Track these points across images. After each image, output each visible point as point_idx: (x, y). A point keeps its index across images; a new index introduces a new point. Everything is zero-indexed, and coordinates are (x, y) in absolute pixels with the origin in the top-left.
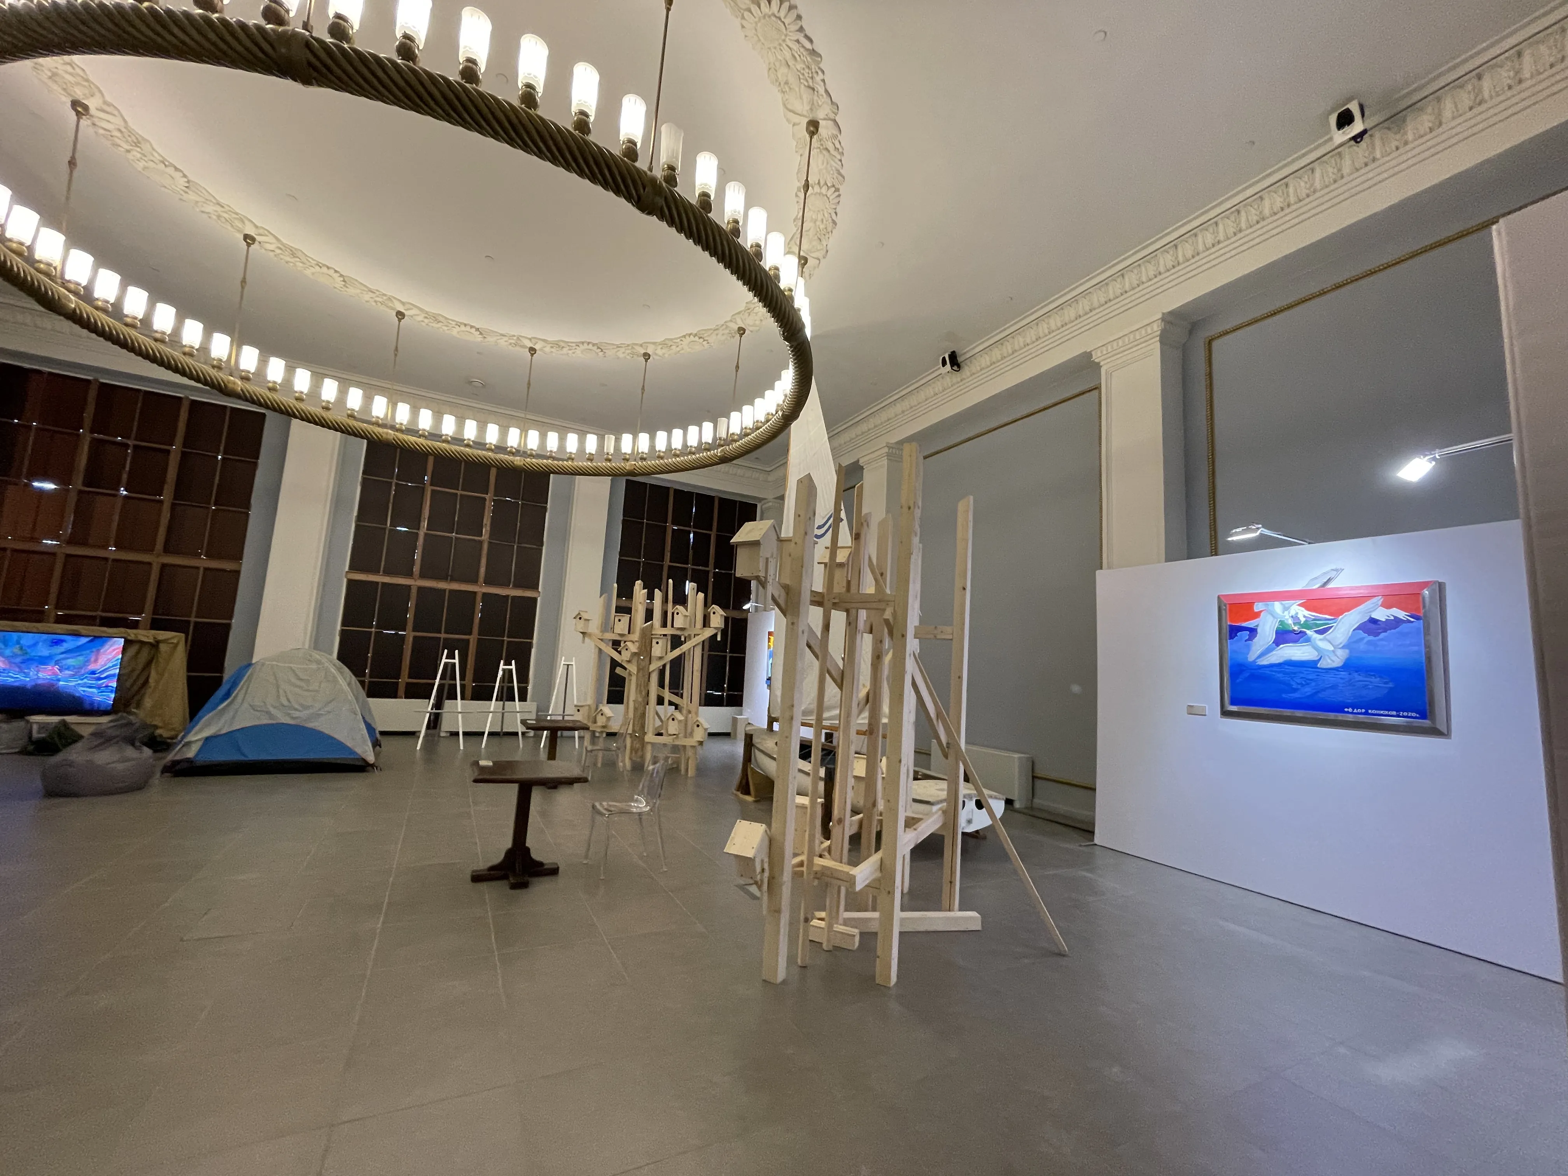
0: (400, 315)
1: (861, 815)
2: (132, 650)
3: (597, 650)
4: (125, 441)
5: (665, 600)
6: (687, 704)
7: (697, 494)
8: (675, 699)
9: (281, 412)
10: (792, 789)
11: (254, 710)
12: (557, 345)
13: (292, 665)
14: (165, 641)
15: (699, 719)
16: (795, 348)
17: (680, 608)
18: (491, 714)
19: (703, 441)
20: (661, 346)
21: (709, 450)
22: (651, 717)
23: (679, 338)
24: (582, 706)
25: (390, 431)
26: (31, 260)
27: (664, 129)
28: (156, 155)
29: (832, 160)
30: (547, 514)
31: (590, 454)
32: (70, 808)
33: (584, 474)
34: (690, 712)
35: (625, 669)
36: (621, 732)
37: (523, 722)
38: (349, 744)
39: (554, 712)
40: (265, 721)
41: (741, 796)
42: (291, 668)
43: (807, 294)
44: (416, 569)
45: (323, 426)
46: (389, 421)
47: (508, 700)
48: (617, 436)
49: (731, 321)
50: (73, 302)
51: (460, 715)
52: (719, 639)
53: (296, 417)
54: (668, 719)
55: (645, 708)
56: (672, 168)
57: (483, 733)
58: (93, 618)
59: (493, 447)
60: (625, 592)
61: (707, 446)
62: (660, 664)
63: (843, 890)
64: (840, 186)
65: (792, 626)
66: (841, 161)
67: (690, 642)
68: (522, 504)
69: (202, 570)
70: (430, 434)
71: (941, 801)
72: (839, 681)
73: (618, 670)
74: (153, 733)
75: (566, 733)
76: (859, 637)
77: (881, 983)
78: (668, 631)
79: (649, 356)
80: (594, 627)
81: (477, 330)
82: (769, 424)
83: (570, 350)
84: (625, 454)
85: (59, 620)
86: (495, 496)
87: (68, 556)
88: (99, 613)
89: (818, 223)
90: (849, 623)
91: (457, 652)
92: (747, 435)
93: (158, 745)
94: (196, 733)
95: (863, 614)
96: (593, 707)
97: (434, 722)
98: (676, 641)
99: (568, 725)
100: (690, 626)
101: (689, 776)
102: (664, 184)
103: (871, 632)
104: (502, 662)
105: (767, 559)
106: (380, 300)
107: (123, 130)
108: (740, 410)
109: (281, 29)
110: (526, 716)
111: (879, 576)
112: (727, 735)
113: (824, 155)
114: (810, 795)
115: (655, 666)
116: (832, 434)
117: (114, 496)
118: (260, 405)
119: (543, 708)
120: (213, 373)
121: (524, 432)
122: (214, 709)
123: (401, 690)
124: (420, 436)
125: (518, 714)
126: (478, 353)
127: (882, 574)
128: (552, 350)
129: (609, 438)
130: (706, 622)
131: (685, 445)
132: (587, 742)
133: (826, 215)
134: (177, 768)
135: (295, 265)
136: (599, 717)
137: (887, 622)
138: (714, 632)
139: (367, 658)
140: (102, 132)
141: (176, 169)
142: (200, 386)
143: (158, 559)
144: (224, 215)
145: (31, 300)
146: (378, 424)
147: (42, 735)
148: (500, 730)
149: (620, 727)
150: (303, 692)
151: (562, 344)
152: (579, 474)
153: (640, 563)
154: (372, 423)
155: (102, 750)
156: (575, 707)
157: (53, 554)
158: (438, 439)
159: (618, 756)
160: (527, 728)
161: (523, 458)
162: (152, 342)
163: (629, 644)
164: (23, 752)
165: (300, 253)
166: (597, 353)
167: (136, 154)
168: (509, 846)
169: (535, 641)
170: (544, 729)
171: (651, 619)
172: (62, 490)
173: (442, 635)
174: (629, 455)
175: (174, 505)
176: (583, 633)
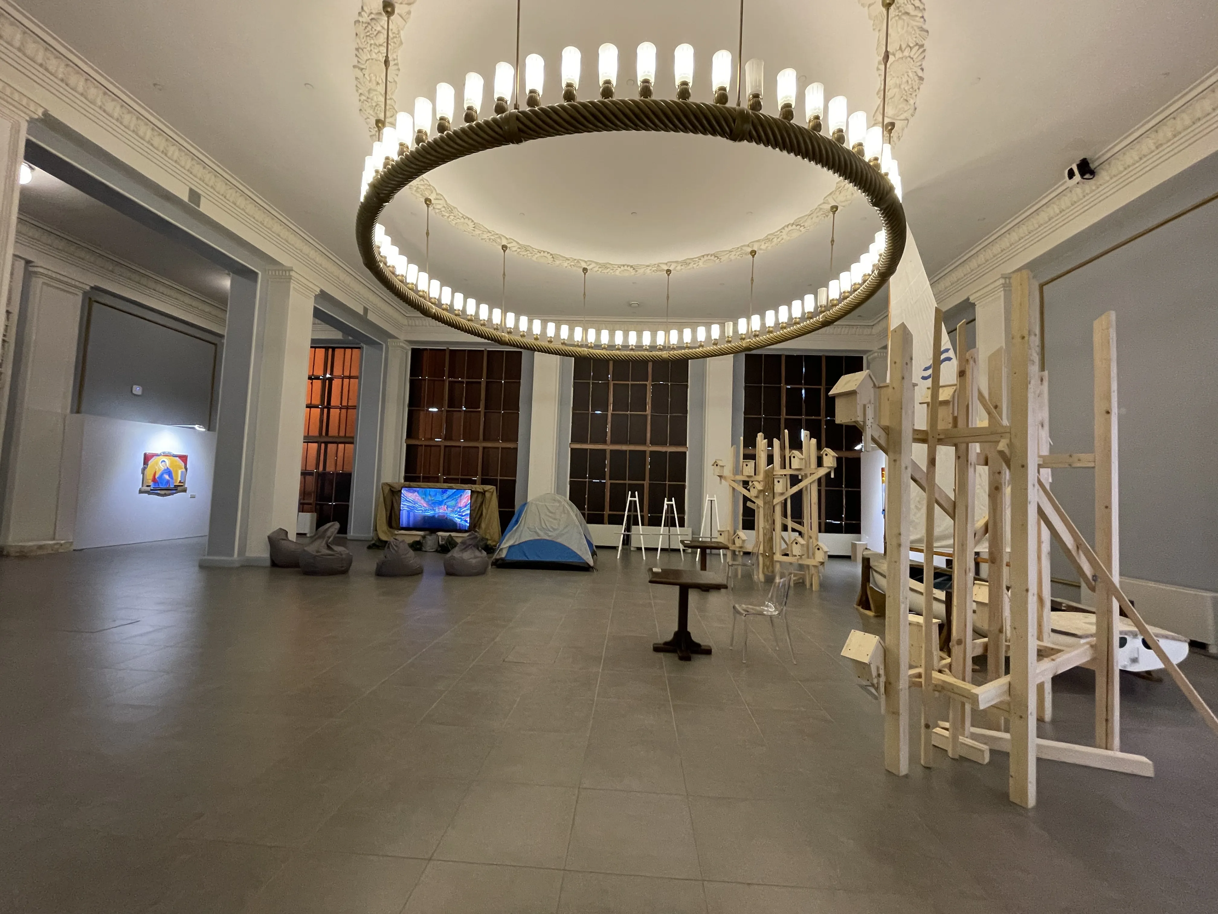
0: (585, 270)
1: (986, 640)
2: (475, 495)
3: (731, 489)
4: (462, 380)
5: (782, 448)
6: (808, 531)
7: (805, 356)
8: (797, 527)
9: (528, 349)
10: (904, 608)
11: (530, 531)
12: (685, 263)
14: (488, 491)
15: (819, 544)
16: (885, 210)
17: (796, 453)
18: (661, 536)
19: (806, 311)
20: (764, 242)
21: (811, 318)
22: (778, 540)
23: (779, 230)
24: (723, 531)
25: (585, 349)
26: (417, 291)
27: (748, 67)
28: (460, 214)
29: (914, 20)
30: (688, 390)
31: (715, 339)
32: (456, 582)
33: (712, 356)
34: (811, 537)
35: (754, 503)
36: (755, 551)
37: (682, 542)
38: (579, 553)
39: (704, 535)
41: (862, 610)
42: (546, 505)
43: (894, 157)
44: (608, 438)
45: (549, 353)
46: (584, 343)
47: (672, 526)
48: (734, 322)
49: (824, 203)
50: (434, 309)
51: (642, 536)
52: (832, 476)
53: (535, 350)
54: (792, 543)
55: (773, 534)
56: (756, 96)
57: (657, 549)
58: (457, 479)
59: (648, 348)
60: (750, 441)
61: (810, 315)
62: (782, 498)
63: (968, 707)
64: (924, 42)
65: (894, 462)
66: (922, 17)
67: (807, 480)
68: (671, 385)
69: (500, 449)
70: (609, 346)
71: (1092, 636)
72: (950, 510)
73: (749, 504)
74: (486, 543)
75: (714, 551)
76: (971, 470)
77: (1017, 801)
78: (788, 472)
79: (756, 251)
80: (727, 472)
81: (632, 267)
82: (866, 284)
83: (694, 264)
84: (742, 334)
85: (445, 481)
86: (652, 382)
87: (446, 447)
88: (460, 477)
89: (902, 87)
90: (958, 457)
91: (636, 493)
92: (845, 298)
93: (490, 550)
94: (505, 543)
95: (976, 448)
96: (732, 533)
97: (627, 540)
98: (795, 480)
99: (713, 545)
100: (806, 467)
101: (814, 589)
102: (750, 112)
103: (986, 464)
104: (666, 499)
105: (865, 406)
106: (573, 264)
107: (445, 206)
108: (837, 278)
109: (504, 115)
110: (685, 538)
111: (993, 409)
112: (848, 557)
113: (904, 20)
114: (924, 614)
115: (778, 500)
116: (932, 282)
117: (460, 411)
118: (518, 347)
119: (696, 532)
120: (495, 332)
121: (667, 332)
122: (511, 530)
123: (606, 519)
124: (603, 349)
125: (679, 536)
126: (633, 283)
127: (996, 407)
128: (682, 267)
129: (728, 324)
130: (820, 463)
131: (790, 318)
132: (729, 559)
133: (911, 74)
134: (498, 563)
135: (528, 256)
136: (737, 540)
137: (1001, 453)
138: (827, 470)
139: (585, 498)
140: (437, 211)
141: (469, 219)
142: (490, 341)
143: (481, 445)
144: (492, 237)
145: (419, 312)
146: (578, 346)
147: (443, 543)
148: (668, 547)
149: (754, 548)
150: (553, 520)
151: (688, 261)
152: (709, 356)
153: (761, 418)
154: (575, 346)
155: (466, 551)
156: (719, 531)
157: (440, 446)
158: (613, 348)
159: (753, 570)
160: (685, 547)
161: (668, 352)
162: (467, 322)
163: (756, 483)
164: (437, 551)
165: (529, 248)
166: (715, 261)
167: (452, 217)
168: (676, 629)
169: (687, 484)
170: (697, 547)
171: (772, 463)
172: (440, 411)
173: (627, 482)
174: (745, 334)
175: (485, 413)
176: (720, 477)
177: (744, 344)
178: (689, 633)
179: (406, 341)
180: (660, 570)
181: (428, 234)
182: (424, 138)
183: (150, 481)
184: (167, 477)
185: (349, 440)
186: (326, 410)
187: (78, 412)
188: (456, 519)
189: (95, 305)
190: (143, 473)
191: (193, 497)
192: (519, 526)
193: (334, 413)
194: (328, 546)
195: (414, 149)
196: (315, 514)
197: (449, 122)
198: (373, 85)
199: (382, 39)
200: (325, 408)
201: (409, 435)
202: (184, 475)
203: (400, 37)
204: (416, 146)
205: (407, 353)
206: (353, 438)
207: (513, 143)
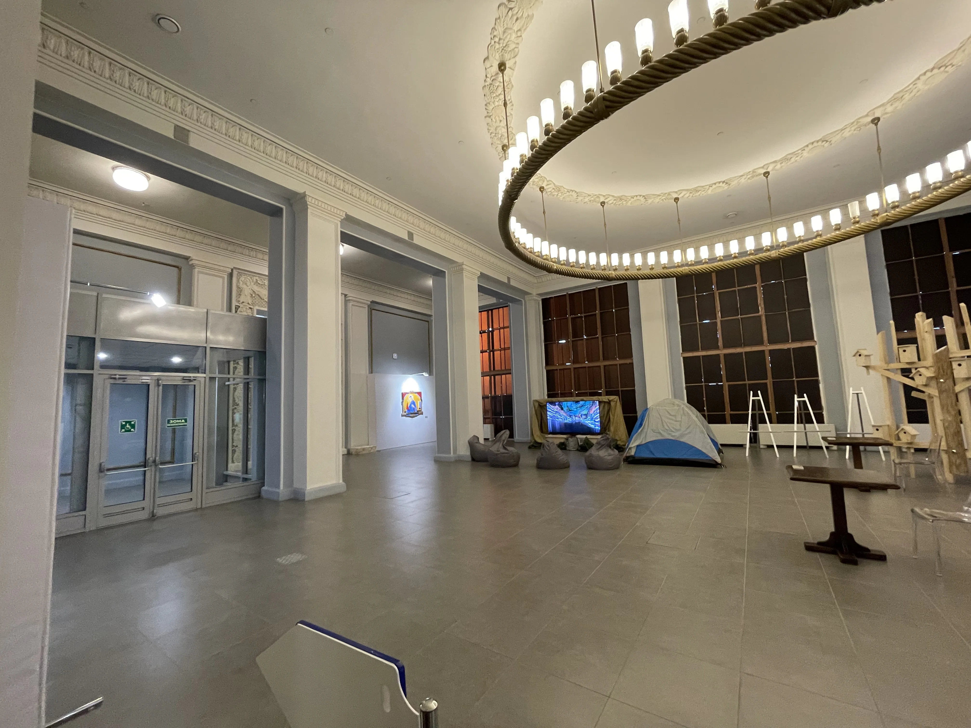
0: (676, 199)
2: (603, 405)
3: (885, 380)
4: (581, 315)
5: (960, 323)
9: (633, 279)
11: (654, 432)
12: (785, 159)
13: (667, 408)
14: (612, 400)
18: (796, 433)
20: (890, 103)
23: (912, 83)
24: (880, 426)
25: (686, 268)
26: (542, 257)
28: (565, 190)
30: (809, 282)
31: (836, 225)
32: (596, 474)
33: (836, 242)
35: (923, 392)
36: (932, 447)
37: (824, 439)
38: (705, 451)
39: (853, 431)
40: (660, 438)
44: (720, 343)
45: (652, 279)
46: (684, 262)
47: (808, 423)
48: (861, 200)
50: (555, 266)
51: (771, 434)
57: (792, 447)
58: (587, 393)
59: (753, 251)
60: (905, 324)
68: (785, 282)
69: (618, 365)
70: (710, 260)
73: (914, 394)
74: (617, 443)
75: (869, 448)
79: (879, 118)
80: (877, 360)
81: (724, 182)
83: (797, 157)
84: (874, 210)
85: (577, 395)
86: (762, 283)
87: (575, 368)
88: (588, 391)
91: (759, 392)
93: (620, 449)
94: (633, 443)
96: (894, 427)
104: (796, 396)
106: (664, 198)
107: (554, 187)
109: (593, 101)
110: (826, 435)
117: (582, 340)
118: (624, 280)
119: (841, 426)
120: (603, 272)
122: (637, 432)
123: (728, 419)
124: (704, 264)
125: (819, 433)
126: (728, 196)
129: (852, 204)
131: (947, 174)
132: (893, 456)
134: (629, 460)
135: (623, 204)
136: (902, 435)
139: (703, 400)
140: (549, 193)
141: (572, 191)
142: (600, 280)
143: (602, 364)
144: (592, 199)
145: (545, 271)
146: (679, 266)
147: (582, 443)
148: (805, 444)
149: (931, 444)
150: (674, 422)
151: (789, 156)
152: (830, 244)
153: (917, 296)
154: (676, 267)
155: (601, 450)
156: (873, 426)
157: (570, 369)
158: (715, 260)
159: (934, 470)
160: (829, 444)
161: (777, 251)
162: (580, 270)
163: (922, 370)
164: (578, 450)
165: (623, 197)
166: (823, 146)
167: (560, 194)
168: (833, 529)
169: (820, 378)
170: (846, 444)
171: (945, 344)
172: (568, 342)
173: (747, 382)
174: (878, 210)
175: (602, 338)
176: (867, 367)
177: (879, 220)
178: (851, 536)
179: (538, 294)
180: (803, 468)
181: (544, 212)
182: (536, 144)
183: (406, 409)
184: (413, 406)
185: (508, 372)
186: (492, 353)
187: (372, 373)
188: (590, 424)
189: (373, 311)
190: (402, 405)
191: (426, 417)
192: (643, 428)
193: (497, 353)
194: (504, 447)
195: (530, 155)
196: (493, 425)
197: (552, 125)
198: (498, 124)
199: (500, 90)
200: (491, 351)
201: (547, 364)
202: (421, 405)
203: (511, 82)
204: (531, 152)
205: (539, 303)
206: (510, 370)
207: (603, 119)
